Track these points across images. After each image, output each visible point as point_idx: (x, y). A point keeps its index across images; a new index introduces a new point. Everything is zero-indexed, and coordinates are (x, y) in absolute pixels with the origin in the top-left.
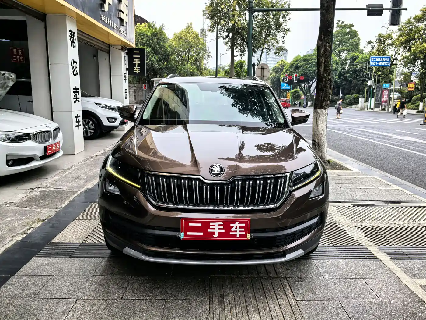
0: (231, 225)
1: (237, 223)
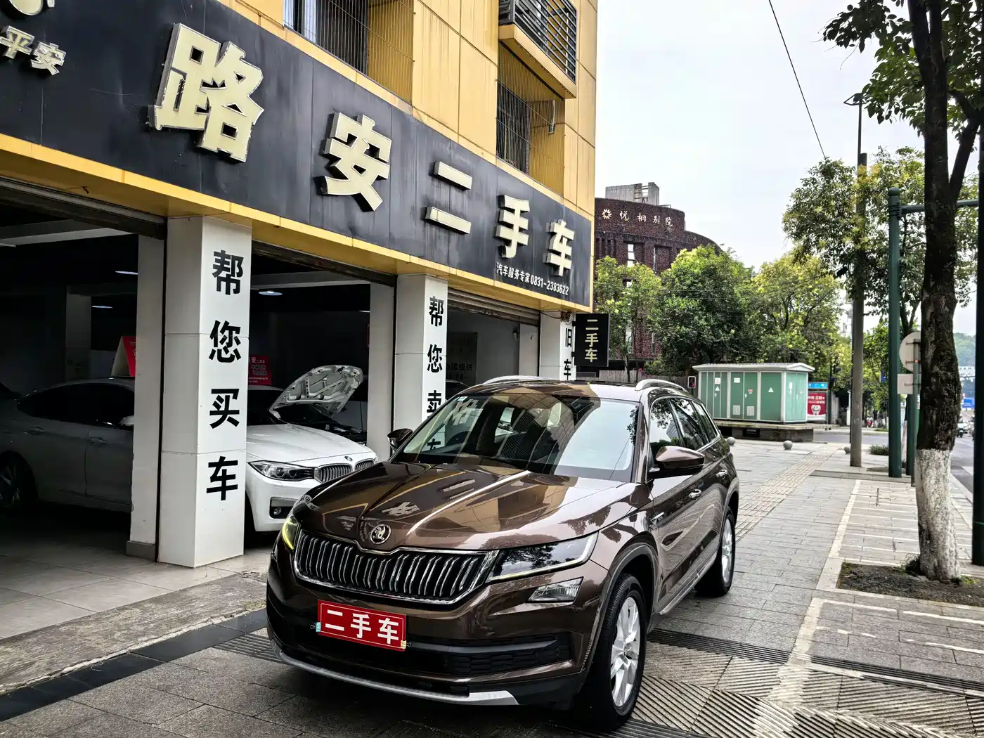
0: (380, 621)
1: (388, 620)
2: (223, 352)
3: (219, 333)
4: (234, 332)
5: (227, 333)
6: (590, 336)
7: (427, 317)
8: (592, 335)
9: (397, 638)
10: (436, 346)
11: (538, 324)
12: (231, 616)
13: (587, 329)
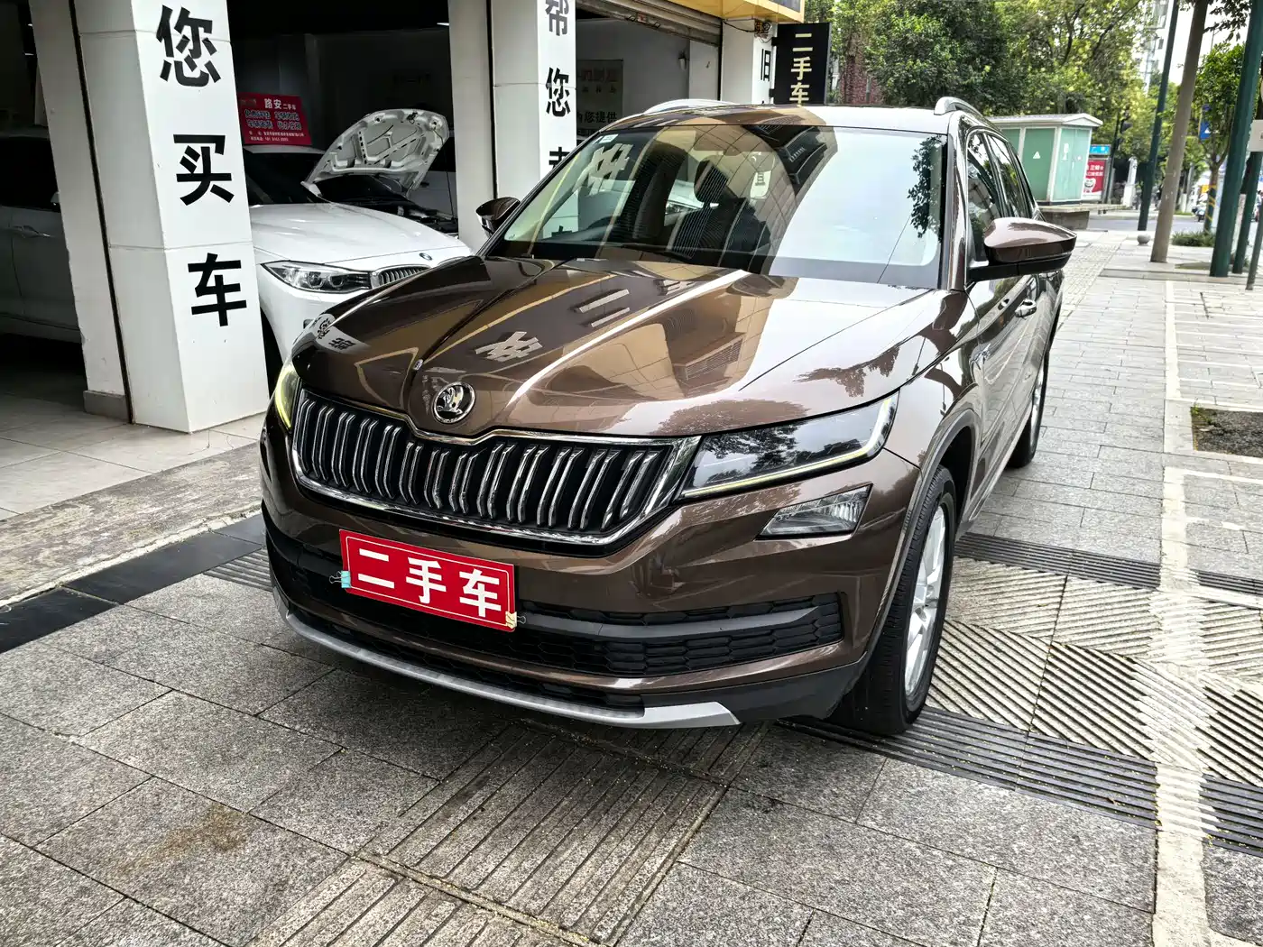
0: (463, 575)
1: (477, 573)
2: (185, 67)
3: (173, 31)
4: (201, 30)
5: (187, 31)
6: (799, 62)
7: (543, 19)
8: (802, 60)
9: (497, 608)
10: (558, 70)
11: (718, 42)
12: (242, 516)
13: (795, 50)
